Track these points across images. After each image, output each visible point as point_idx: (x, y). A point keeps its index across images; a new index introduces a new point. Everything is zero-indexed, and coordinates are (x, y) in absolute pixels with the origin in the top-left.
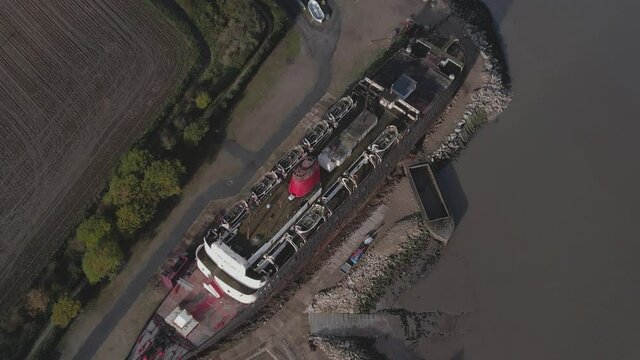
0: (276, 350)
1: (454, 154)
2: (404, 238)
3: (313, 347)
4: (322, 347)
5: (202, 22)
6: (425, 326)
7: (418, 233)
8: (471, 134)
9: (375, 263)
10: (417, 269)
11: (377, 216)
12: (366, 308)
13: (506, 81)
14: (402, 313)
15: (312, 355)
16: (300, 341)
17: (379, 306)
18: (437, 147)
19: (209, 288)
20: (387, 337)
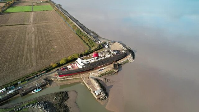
0: (82, 77)
1: (122, 64)
2: (109, 70)
3: (89, 78)
4: (90, 78)
5: (91, 47)
6: (109, 81)
7: (112, 70)
8: (125, 63)
9: (103, 72)
10: (110, 74)
11: (106, 67)
12: (100, 76)
13: (134, 58)
14: (106, 79)
15: (88, 79)
16: (87, 77)
17: (102, 77)
18: (119, 62)
19: (75, 65)
20: (101, 80)
